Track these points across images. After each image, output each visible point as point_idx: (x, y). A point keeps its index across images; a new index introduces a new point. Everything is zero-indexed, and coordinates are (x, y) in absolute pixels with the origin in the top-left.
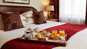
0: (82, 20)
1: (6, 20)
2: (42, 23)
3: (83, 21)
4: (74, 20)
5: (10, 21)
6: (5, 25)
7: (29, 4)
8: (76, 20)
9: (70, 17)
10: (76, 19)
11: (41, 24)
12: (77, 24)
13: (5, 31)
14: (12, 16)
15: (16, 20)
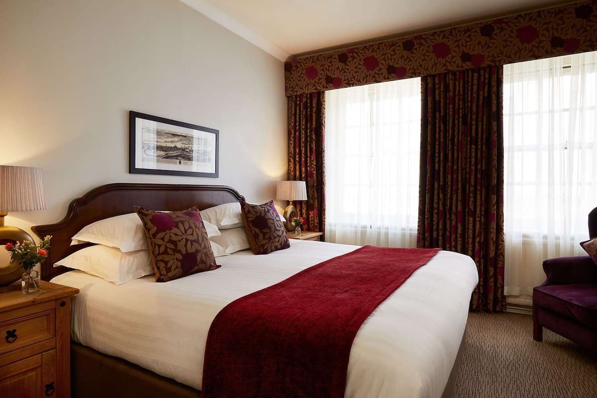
0: (408, 232)
1: (163, 239)
2: (277, 249)
3: (411, 235)
4: (379, 234)
5: (174, 243)
6: (160, 258)
7: (215, 175)
8: (387, 234)
9: (365, 222)
10: (387, 229)
11: (272, 251)
12: (391, 246)
13: (159, 280)
14: (180, 225)
15: (194, 241)
